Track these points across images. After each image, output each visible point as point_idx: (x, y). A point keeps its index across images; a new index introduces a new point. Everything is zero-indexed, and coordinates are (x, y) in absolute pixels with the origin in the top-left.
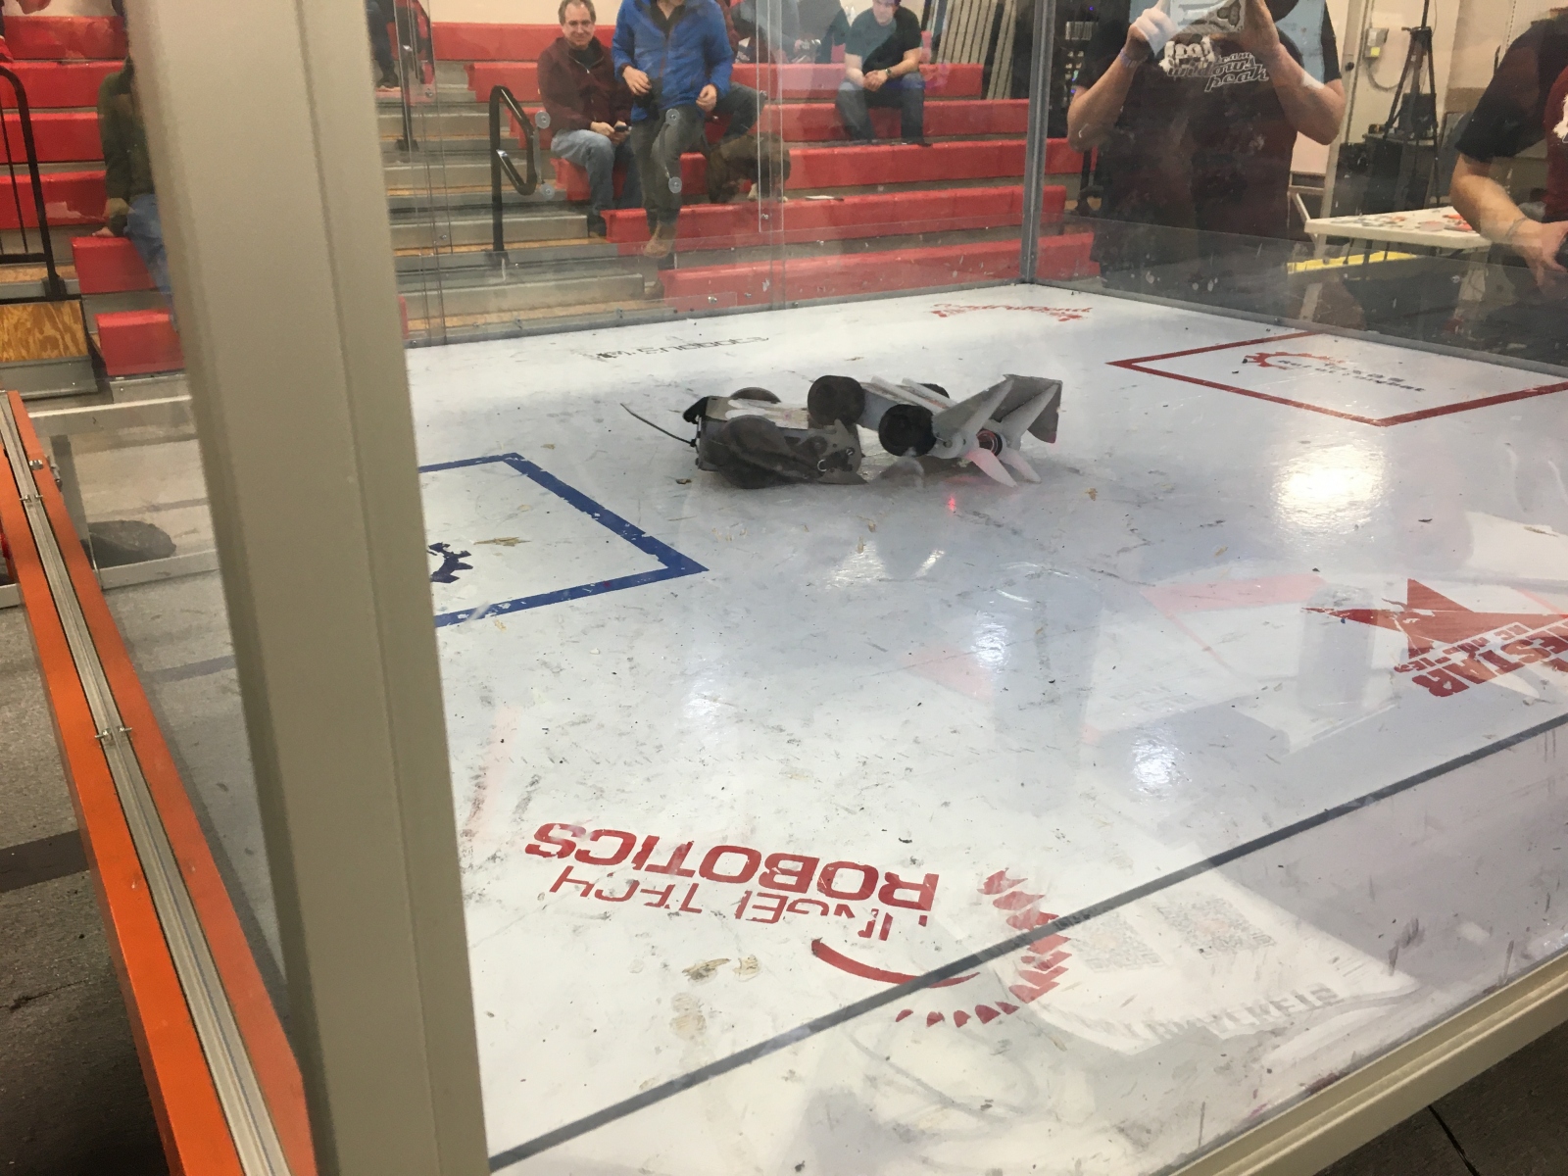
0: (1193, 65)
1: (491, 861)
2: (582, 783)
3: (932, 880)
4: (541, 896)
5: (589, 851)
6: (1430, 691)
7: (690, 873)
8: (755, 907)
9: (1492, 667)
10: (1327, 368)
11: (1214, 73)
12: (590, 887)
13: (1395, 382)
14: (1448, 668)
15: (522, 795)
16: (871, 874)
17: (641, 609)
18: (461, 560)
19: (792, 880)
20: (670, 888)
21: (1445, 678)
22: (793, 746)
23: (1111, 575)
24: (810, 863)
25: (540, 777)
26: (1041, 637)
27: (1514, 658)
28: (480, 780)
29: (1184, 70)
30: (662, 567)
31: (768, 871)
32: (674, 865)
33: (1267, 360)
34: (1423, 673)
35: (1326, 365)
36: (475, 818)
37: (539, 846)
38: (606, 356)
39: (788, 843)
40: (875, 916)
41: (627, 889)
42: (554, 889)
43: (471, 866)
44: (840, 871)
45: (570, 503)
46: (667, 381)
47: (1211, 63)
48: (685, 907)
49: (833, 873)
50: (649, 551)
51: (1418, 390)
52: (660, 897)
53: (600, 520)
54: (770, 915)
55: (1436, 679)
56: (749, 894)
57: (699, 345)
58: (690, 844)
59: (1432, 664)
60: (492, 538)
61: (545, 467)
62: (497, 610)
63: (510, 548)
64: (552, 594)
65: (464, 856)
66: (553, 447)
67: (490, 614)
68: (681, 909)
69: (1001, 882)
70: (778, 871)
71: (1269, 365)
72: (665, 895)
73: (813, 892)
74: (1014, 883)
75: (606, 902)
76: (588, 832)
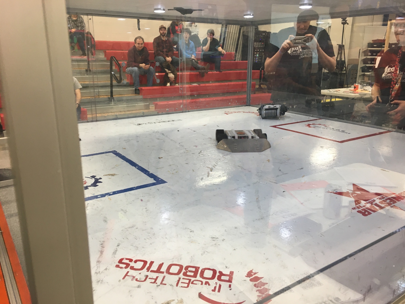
0: (296, 52)
1: (105, 270)
2: (132, 245)
3: (232, 273)
5: (134, 266)
6: (362, 214)
7: (163, 273)
8: (182, 283)
9: (378, 208)
10: (325, 128)
11: (302, 54)
12: (134, 277)
13: (343, 131)
14: (366, 208)
15: (115, 249)
16: (214, 271)
17: (149, 194)
18: (99, 180)
19: (192, 274)
20: (157, 277)
21: (366, 211)
22: (191, 233)
23: (275, 183)
24: (197, 268)
25: (120, 244)
26: (258, 201)
27: (383, 205)
28: (103, 245)
29: (294, 53)
30: (155, 182)
31: (185, 271)
32: (158, 271)
33: (310, 126)
34: (360, 210)
35: (325, 127)
36: (101, 257)
37: (119, 265)
38: (140, 124)
40: (216, 285)
41: (145, 278)
42: (124, 278)
43: (99, 272)
44: (206, 271)
45: (129, 164)
46: (156, 131)
47: (301, 51)
48: (161, 283)
49: (204, 272)
50: (151, 177)
51: (349, 133)
52: (154, 280)
53: (138, 169)
54: (186, 285)
55: (363, 211)
56: (180, 278)
57: (164, 122)
58: (163, 264)
59: (362, 207)
60: (108, 174)
61: (123, 154)
62: (109, 194)
63: (113, 177)
64: (124, 189)
65: (97, 269)
66: (125, 149)
67: (107, 196)
68: (161, 284)
69: (251, 273)
70: (188, 271)
71: (311, 127)
72: (156, 279)
73: (198, 278)
74: (255, 273)
75: (138, 282)
76: (134, 261)
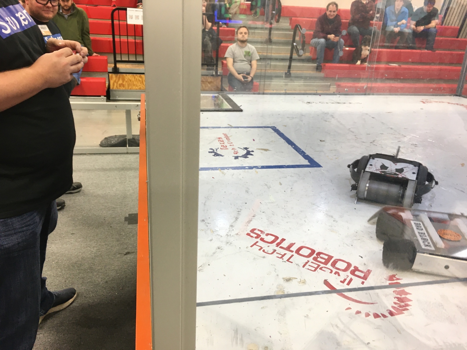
1: (236, 235)
2: (267, 219)
4: (247, 247)
5: (264, 239)
7: (292, 251)
8: (309, 265)
12: (262, 248)
15: (250, 219)
16: (349, 265)
17: (299, 175)
18: (251, 153)
19: (323, 261)
20: (285, 254)
22: (335, 222)
24: (330, 257)
25: (256, 215)
28: (239, 212)
30: (309, 164)
31: (316, 256)
32: (288, 248)
36: (235, 222)
37: (250, 234)
38: (309, 103)
39: (325, 250)
40: (347, 277)
41: (272, 251)
42: (252, 246)
43: (230, 235)
44: (340, 262)
45: (286, 142)
46: (326, 112)
48: (288, 260)
49: (337, 262)
50: (306, 159)
52: (281, 256)
53: (294, 148)
54: (313, 269)
56: (308, 261)
57: (339, 103)
58: (294, 243)
60: (261, 148)
62: (257, 168)
63: (266, 152)
64: (274, 166)
65: (229, 232)
66: (286, 126)
67: (254, 169)
69: (393, 278)
72: (283, 256)
73: (329, 266)
74: (398, 279)
75: (265, 253)
76: (265, 233)
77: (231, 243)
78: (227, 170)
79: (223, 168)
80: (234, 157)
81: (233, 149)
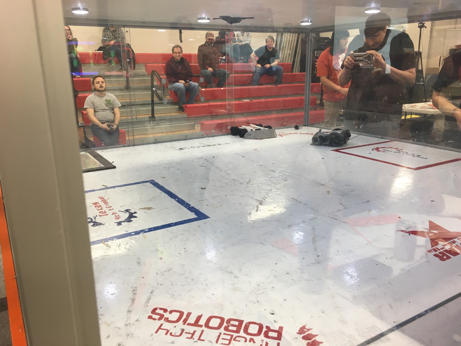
1: (136, 322)
2: (167, 293)
3: (281, 328)
4: (152, 335)
5: (168, 318)
6: (440, 259)
7: (201, 326)
8: (222, 339)
10: (397, 151)
12: (168, 331)
13: (419, 156)
14: (445, 251)
15: (148, 297)
16: (261, 327)
17: (189, 231)
18: (134, 215)
19: (235, 329)
20: (195, 332)
21: (444, 254)
22: (235, 279)
23: (336, 219)
24: (241, 322)
25: (154, 291)
26: (314, 240)
28: (135, 291)
30: (196, 216)
31: (227, 325)
32: (196, 324)
33: (379, 149)
34: (437, 253)
36: (132, 306)
37: (152, 316)
38: (181, 149)
39: (234, 314)
40: (263, 342)
41: (180, 332)
42: (156, 332)
43: (130, 324)
44: (251, 325)
45: (169, 196)
46: (200, 156)
49: (248, 326)
50: (192, 211)
51: (426, 158)
52: (191, 335)
53: (179, 201)
54: (227, 342)
55: (441, 255)
56: (220, 333)
57: (209, 146)
58: (202, 315)
59: (439, 250)
60: (144, 207)
61: (161, 184)
62: (143, 231)
63: (149, 211)
64: (161, 226)
65: (128, 320)
66: (164, 178)
67: (142, 233)
68: (198, 340)
69: (304, 330)
70: (230, 325)
71: (380, 151)
72: (193, 334)
73: (242, 333)
74: (309, 330)
75: (173, 337)
76: (168, 311)
77: (132, 334)
78: (112, 241)
79: (107, 240)
80: (116, 223)
81: (113, 214)
